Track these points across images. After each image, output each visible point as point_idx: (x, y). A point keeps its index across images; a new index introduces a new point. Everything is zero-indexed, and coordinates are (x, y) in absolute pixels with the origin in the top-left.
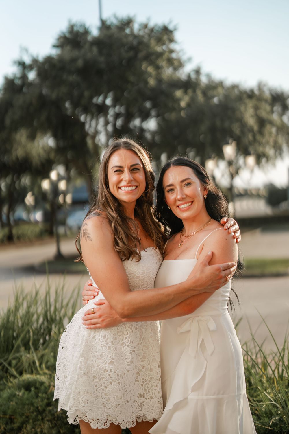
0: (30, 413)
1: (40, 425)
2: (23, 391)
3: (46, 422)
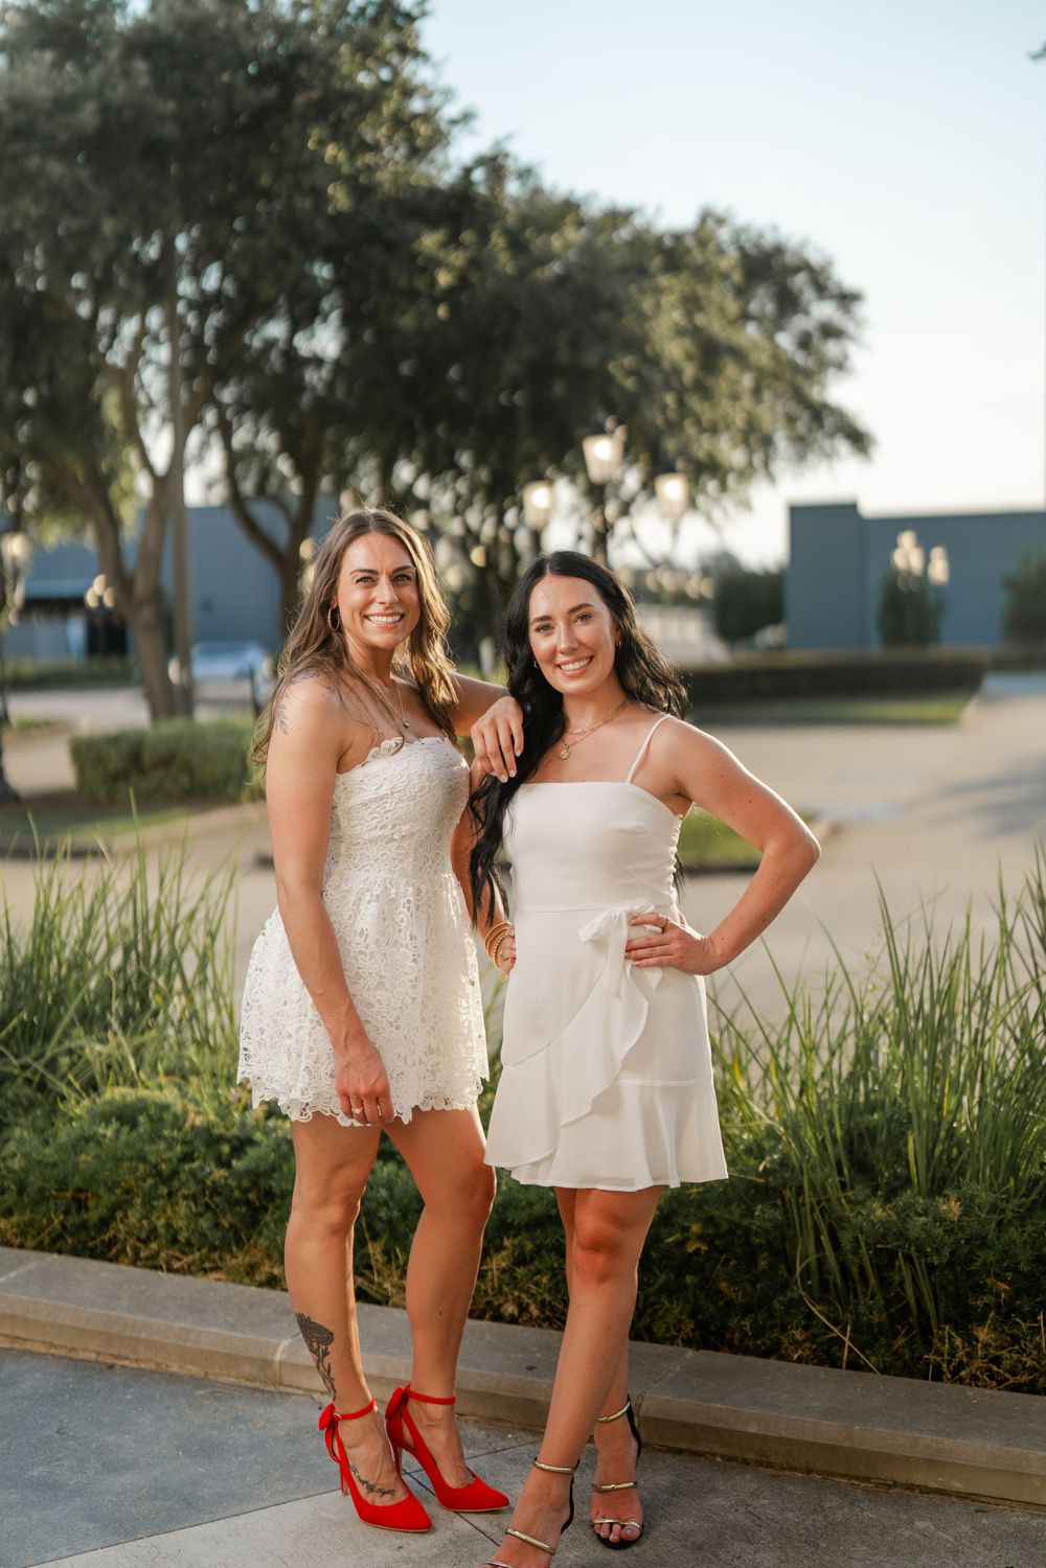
0: (136, 1179)
1: (164, 1211)
2: (115, 1125)
3: (181, 1201)
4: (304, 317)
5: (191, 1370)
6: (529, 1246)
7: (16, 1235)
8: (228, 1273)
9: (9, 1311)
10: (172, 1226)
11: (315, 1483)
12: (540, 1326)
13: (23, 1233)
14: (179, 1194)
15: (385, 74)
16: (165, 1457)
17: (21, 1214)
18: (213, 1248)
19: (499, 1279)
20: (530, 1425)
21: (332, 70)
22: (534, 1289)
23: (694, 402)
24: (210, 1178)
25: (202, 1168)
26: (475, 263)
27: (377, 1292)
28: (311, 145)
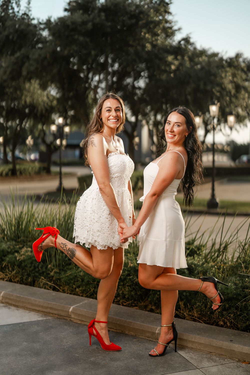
1: (122, 289)
3: (126, 287)
4: (137, 77)
5: (132, 334)
6: (227, 306)
7: (81, 293)
8: (139, 307)
9: (81, 314)
10: (124, 294)
11: (172, 369)
12: (230, 329)
13: (83, 293)
14: (126, 285)
15: (161, 18)
16: (127, 358)
17: (83, 287)
18: (135, 300)
19: (218, 314)
20: (232, 357)
21: (148, 16)
22: (228, 318)
23: (234, 100)
24: (135, 281)
25: (133, 278)
26: (181, 64)
27: (182, 316)
28: (142, 34)
